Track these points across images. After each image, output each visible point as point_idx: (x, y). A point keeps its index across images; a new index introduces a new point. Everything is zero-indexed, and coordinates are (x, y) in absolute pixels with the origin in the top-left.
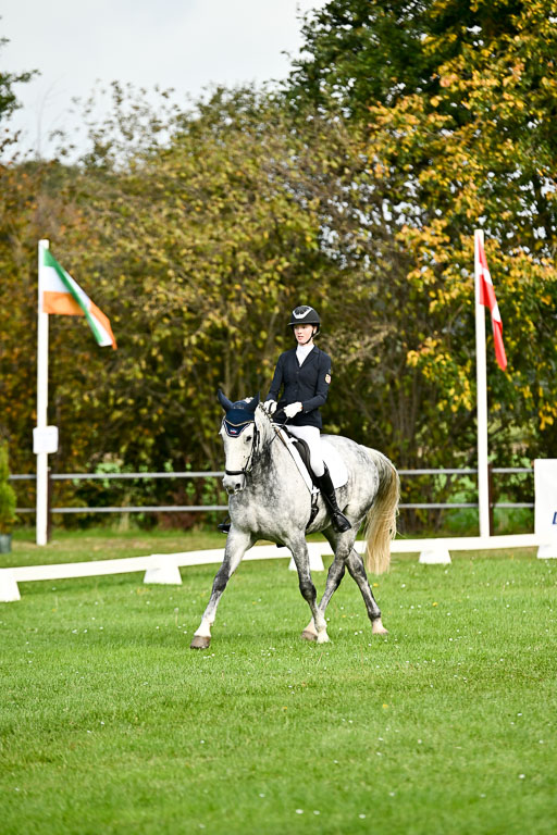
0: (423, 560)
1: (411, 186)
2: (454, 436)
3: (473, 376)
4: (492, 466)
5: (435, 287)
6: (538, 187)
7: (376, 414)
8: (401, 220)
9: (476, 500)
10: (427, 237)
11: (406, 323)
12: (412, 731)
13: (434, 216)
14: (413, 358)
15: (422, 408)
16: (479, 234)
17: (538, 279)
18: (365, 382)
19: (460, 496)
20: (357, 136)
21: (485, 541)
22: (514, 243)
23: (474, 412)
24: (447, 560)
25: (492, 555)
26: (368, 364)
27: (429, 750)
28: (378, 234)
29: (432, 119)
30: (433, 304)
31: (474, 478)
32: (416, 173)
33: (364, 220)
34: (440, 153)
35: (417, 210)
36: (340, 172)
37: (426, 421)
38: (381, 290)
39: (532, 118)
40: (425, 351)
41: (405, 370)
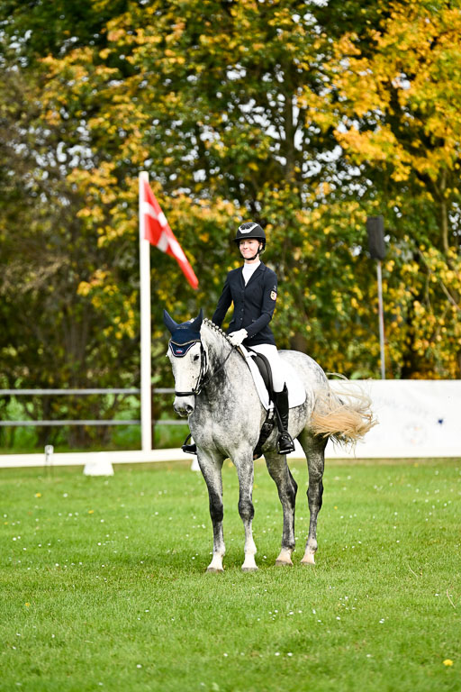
0: (87, 471)
1: (84, 130)
2: (121, 359)
3: (137, 307)
4: (154, 386)
5: (103, 224)
6: (198, 133)
7: (50, 338)
8: (74, 162)
9: (138, 417)
10: (96, 180)
11: (77, 256)
12: (49, 626)
13: (103, 159)
14: (84, 289)
15: (92, 334)
16: (144, 176)
17: (196, 219)
18: (39, 310)
19: (127, 414)
20: (33, 83)
21: (147, 454)
22: (176, 185)
23: (138, 339)
24: (109, 471)
25: (152, 467)
26: (43, 294)
27: (61, 644)
28: (54, 174)
29: (100, 71)
30: (101, 240)
31: (138, 397)
32: (86, 118)
33: (40, 160)
34: (109, 101)
35: (89, 152)
36: (17, 116)
37: (97, 345)
38: (55, 226)
39: (192, 72)
40: (96, 283)
41: (77, 299)
